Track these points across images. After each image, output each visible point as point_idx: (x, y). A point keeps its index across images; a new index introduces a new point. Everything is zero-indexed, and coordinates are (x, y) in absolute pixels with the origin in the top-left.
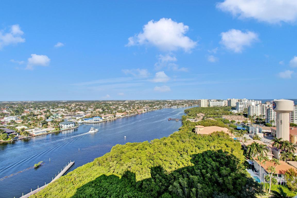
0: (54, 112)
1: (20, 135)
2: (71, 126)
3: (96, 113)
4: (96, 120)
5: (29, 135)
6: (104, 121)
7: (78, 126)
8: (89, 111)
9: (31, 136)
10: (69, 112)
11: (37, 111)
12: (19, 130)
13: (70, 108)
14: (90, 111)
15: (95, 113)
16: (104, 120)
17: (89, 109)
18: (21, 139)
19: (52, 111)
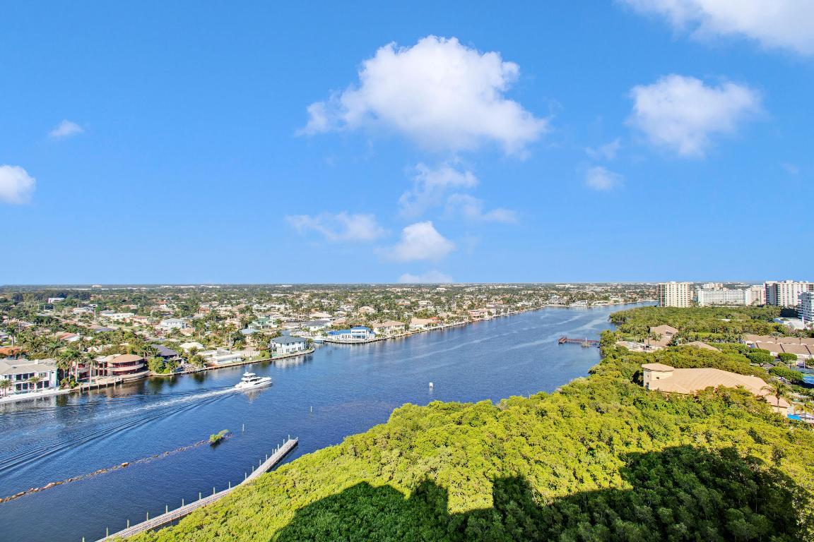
0: (261, 311)
1: (188, 362)
2: (297, 349)
3: (360, 316)
4: (359, 337)
5: (206, 365)
6: (377, 338)
7: (313, 349)
8: (341, 312)
9: (208, 368)
10: (293, 312)
11: (225, 308)
12: (186, 351)
13: (296, 303)
14: (345, 311)
15: (356, 316)
16: (379, 335)
17: (342, 307)
18: (188, 373)
19: (257, 310)
